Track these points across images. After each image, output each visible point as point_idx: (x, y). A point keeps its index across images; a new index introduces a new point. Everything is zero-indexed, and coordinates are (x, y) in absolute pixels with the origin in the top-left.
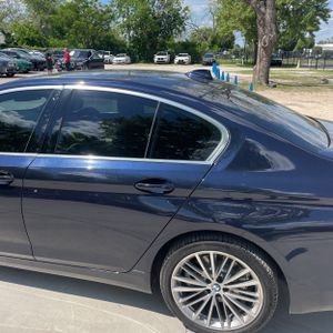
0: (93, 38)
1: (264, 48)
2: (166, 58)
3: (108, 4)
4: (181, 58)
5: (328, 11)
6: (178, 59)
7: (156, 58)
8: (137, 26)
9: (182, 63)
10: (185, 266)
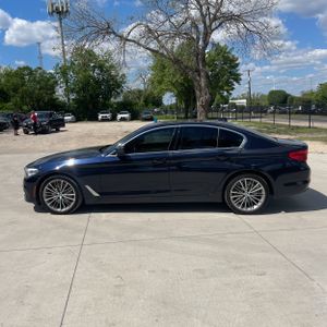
0: (38, 101)
1: (203, 106)
2: (108, 115)
3: (53, 72)
4: (123, 116)
5: (239, 75)
6: (119, 116)
7: (100, 116)
8: (80, 90)
9: (123, 119)
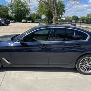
1: (55, 19)
2: (25, 21)
3: (7, 6)
4: (29, 21)
7: (22, 21)
8: (16, 12)
10: (82, 61)
